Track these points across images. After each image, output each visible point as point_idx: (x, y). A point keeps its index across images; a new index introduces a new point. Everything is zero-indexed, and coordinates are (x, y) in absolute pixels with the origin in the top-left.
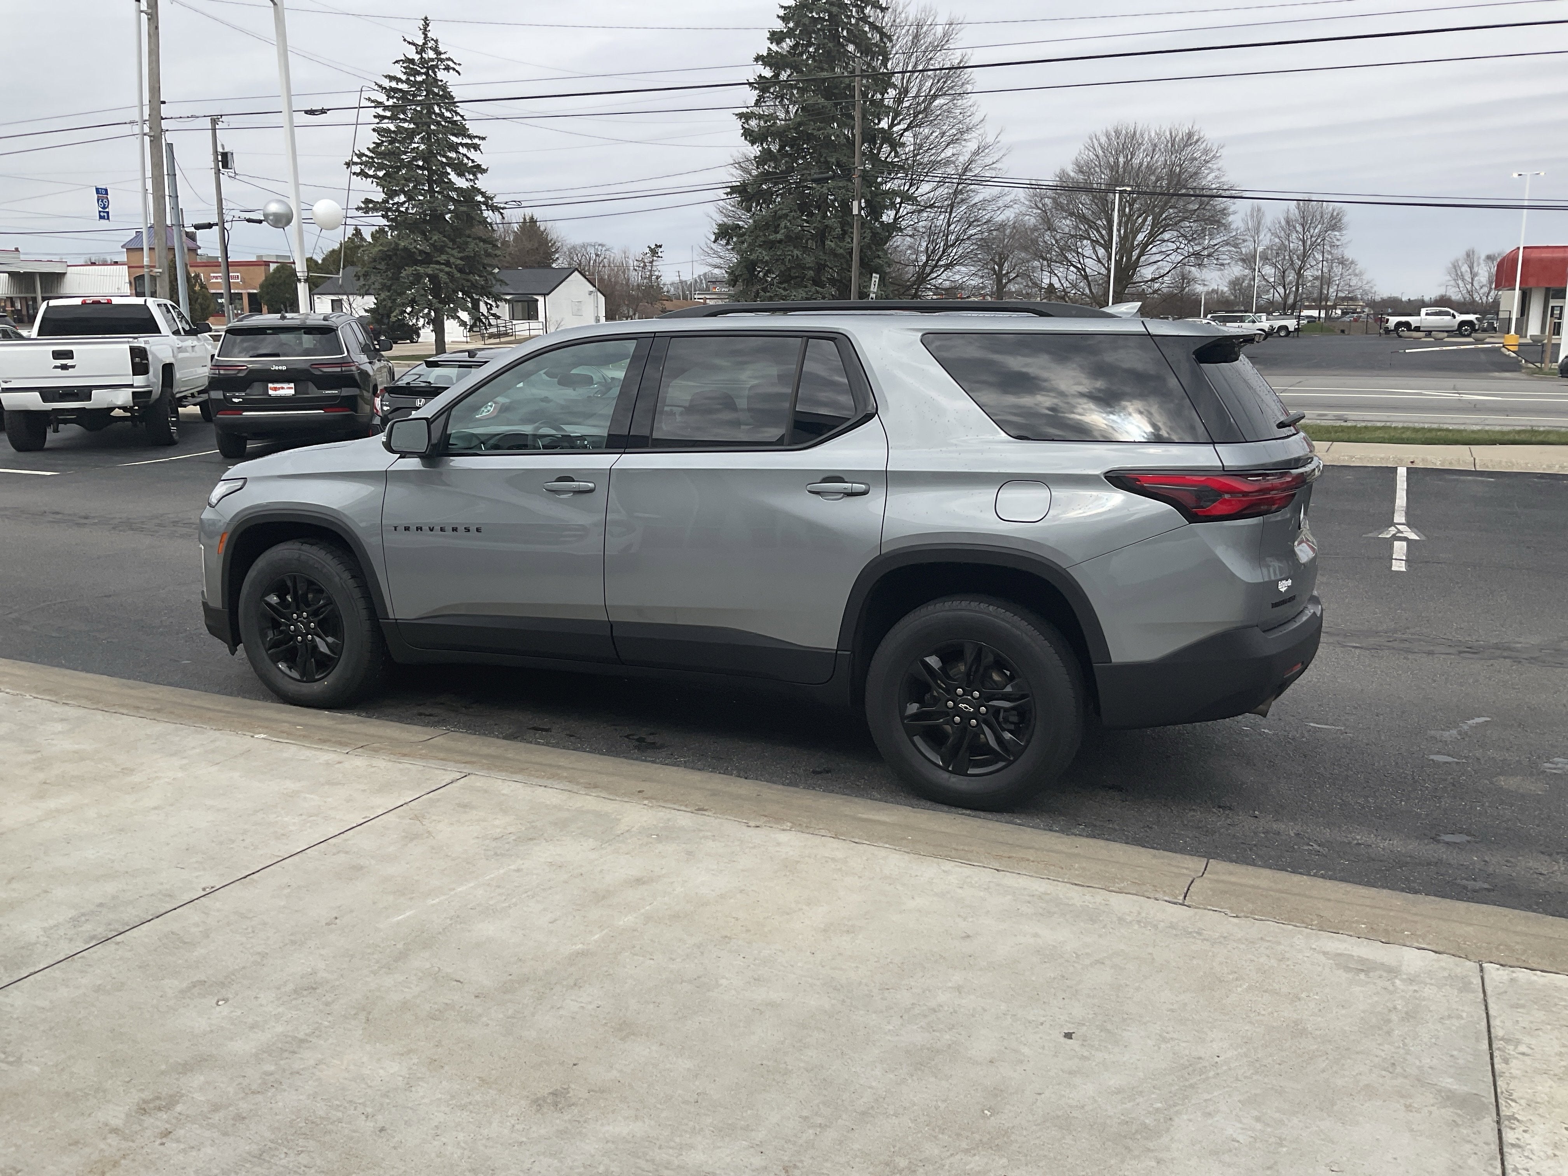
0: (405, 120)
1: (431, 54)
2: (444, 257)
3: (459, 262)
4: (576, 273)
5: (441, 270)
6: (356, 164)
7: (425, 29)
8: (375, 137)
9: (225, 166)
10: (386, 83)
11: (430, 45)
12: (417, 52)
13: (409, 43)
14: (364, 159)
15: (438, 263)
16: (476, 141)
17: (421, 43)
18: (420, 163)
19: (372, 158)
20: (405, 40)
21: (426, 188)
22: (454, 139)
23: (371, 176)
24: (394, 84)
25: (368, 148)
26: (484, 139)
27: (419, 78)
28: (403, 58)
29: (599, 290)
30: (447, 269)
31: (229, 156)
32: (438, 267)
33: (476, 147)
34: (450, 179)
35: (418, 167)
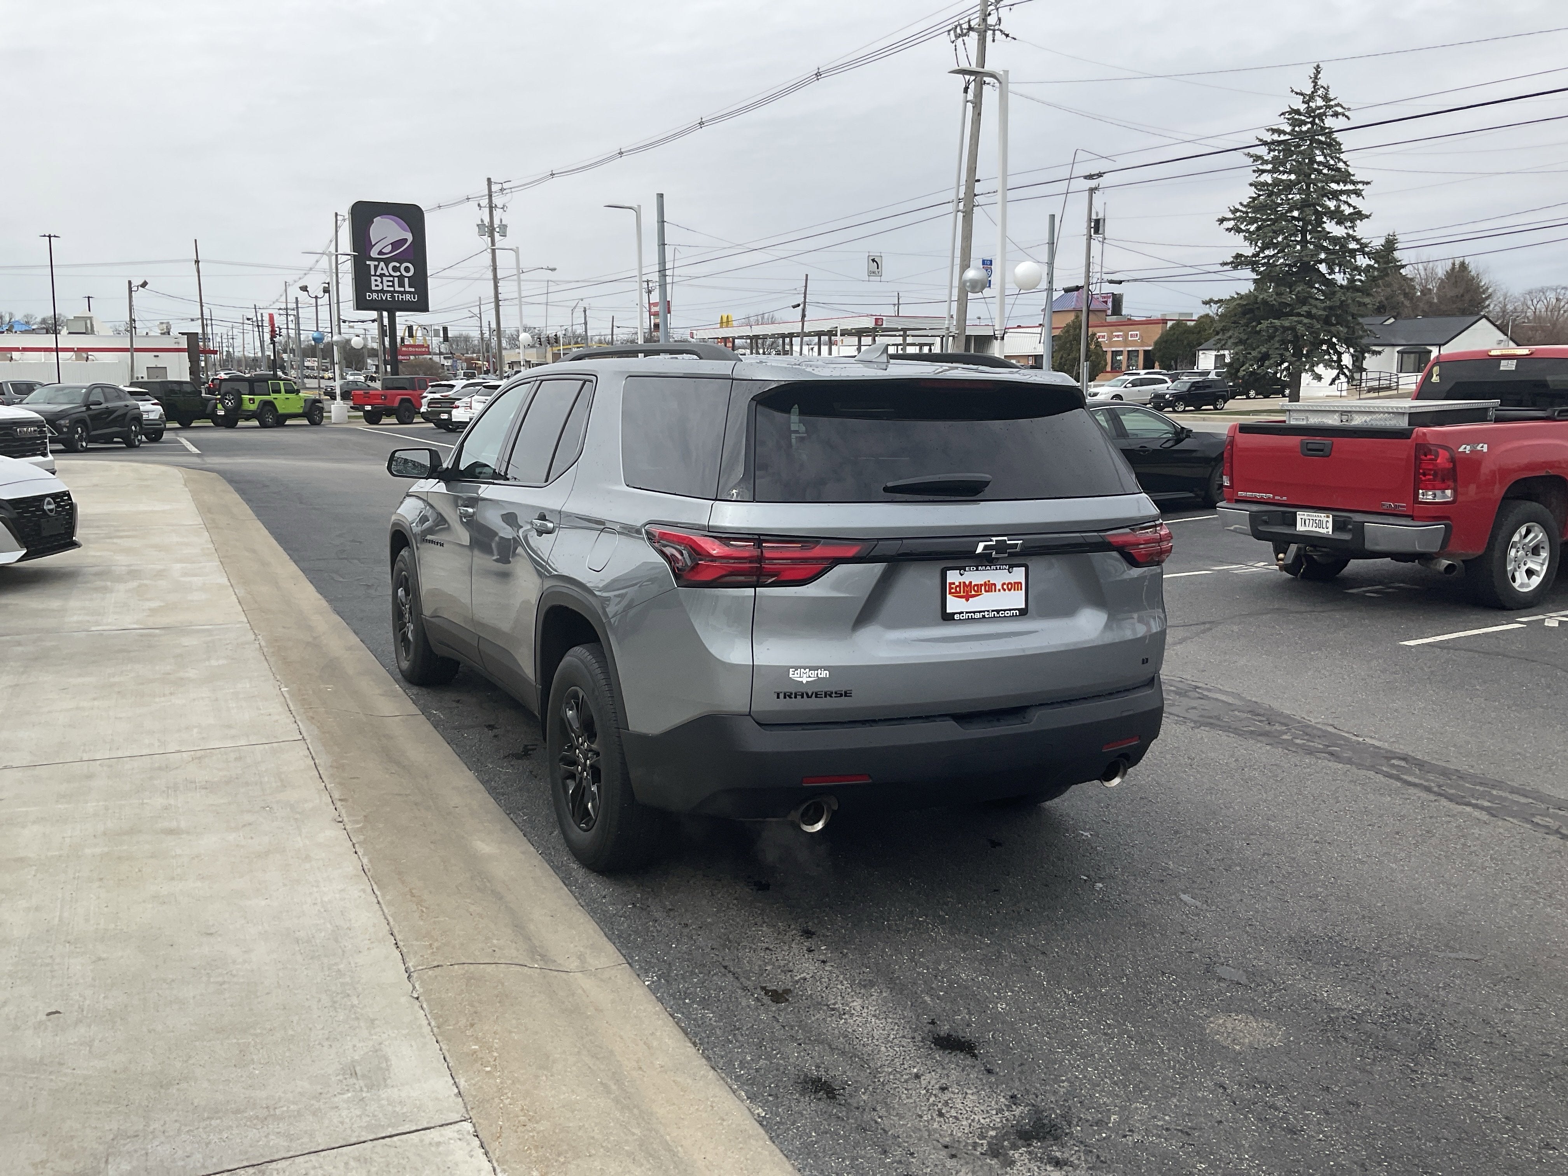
0: (1284, 172)
1: (1320, 102)
2: (1305, 308)
3: (1321, 312)
4: (1484, 320)
5: (1300, 322)
6: (1229, 219)
7: (1316, 78)
8: (1252, 192)
9: (1097, 231)
10: (1268, 137)
11: (1320, 92)
12: (1303, 102)
13: (1297, 93)
14: (1238, 214)
15: (1299, 315)
16: (1360, 186)
17: (1309, 92)
18: (1296, 214)
19: (1247, 213)
20: (1292, 91)
21: (1299, 239)
22: (1334, 186)
23: (1243, 231)
24: (1276, 137)
25: (1241, 204)
26: (1368, 183)
27: (1304, 128)
28: (1289, 110)
29: (1512, 339)
30: (1306, 321)
31: (1101, 222)
32: (1295, 319)
33: (1358, 193)
34: (1324, 228)
35: (1294, 218)
